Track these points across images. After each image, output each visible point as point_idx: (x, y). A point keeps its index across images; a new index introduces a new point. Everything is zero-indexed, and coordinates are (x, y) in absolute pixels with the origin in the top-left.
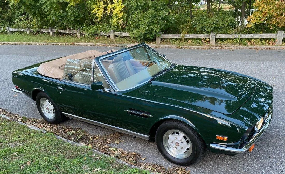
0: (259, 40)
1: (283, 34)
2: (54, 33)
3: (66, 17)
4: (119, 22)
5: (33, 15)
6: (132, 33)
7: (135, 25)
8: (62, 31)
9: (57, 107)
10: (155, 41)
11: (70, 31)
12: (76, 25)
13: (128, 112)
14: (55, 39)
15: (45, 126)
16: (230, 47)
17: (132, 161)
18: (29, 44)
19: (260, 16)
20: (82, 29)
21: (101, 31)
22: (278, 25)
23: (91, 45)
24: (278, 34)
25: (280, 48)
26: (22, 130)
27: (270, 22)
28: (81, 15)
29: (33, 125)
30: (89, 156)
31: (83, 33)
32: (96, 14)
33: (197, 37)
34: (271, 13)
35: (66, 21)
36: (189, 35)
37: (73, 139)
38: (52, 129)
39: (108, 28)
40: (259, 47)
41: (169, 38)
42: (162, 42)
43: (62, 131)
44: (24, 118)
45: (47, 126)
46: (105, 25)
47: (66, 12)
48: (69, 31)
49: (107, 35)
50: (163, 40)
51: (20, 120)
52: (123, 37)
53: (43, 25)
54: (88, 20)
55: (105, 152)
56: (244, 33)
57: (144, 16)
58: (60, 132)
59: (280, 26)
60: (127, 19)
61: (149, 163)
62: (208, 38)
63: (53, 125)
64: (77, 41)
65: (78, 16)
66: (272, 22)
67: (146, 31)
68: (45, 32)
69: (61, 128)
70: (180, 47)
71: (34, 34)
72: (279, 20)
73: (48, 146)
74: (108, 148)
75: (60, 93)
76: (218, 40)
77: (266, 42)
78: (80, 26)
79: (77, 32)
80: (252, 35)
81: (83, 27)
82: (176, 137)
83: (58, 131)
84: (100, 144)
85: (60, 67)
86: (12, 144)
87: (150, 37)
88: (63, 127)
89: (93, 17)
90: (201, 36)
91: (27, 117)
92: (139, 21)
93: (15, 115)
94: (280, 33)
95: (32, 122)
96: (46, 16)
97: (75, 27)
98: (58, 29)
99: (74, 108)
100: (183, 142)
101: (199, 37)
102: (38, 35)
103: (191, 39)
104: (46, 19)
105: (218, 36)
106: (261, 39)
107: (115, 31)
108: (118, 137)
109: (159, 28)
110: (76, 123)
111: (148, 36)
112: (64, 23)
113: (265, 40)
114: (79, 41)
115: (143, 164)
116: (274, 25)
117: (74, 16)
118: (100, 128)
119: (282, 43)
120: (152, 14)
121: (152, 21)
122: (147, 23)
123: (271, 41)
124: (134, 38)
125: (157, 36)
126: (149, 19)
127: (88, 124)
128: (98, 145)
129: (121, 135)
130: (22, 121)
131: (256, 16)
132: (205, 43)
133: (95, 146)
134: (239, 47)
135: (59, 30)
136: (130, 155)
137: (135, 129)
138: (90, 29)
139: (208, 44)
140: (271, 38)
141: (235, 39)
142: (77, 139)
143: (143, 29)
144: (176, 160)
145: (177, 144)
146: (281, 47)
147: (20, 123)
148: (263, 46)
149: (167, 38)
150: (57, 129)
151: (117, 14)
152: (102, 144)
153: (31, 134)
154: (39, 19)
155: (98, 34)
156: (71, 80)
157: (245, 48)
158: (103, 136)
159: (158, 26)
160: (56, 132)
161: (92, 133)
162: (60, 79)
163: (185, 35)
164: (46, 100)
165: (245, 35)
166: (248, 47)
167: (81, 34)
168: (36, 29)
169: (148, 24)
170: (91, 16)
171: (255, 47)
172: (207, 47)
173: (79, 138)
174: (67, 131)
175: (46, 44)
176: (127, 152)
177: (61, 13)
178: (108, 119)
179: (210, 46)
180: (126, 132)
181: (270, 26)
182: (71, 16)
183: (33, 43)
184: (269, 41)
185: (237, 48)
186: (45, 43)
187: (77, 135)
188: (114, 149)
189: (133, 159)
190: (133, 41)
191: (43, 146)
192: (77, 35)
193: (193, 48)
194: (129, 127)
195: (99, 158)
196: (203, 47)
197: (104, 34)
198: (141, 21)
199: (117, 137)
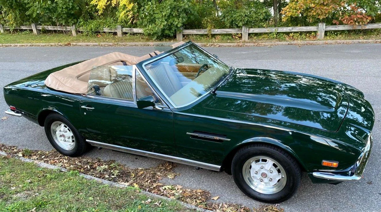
0: (298, 34)
1: (325, 26)
2: (40, 30)
3: (56, 9)
4: (128, 16)
5: (8, 7)
6: (146, 28)
7: (149, 19)
8: (50, 28)
9: (78, 134)
10: (176, 38)
11: (62, 27)
12: (70, 20)
13: (192, 136)
14: (42, 39)
15: (61, 161)
16: (267, 44)
17: (201, 203)
18: (6, 46)
19: (297, 8)
20: (79, 25)
21: (104, 26)
22: (318, 16)
23: (94, 46)
24: (319, 26)
25: (323, 43)
26: (31, 170)
27: (309, 13)
28: (76, 7)
29: (43, 161)
30: (143, 202)
31: (80, 30)
32: (96, 6)
33: (227, 32)
34: (308, 4)
35: (56, 15)
36: (216, 30)
37: (107, 176)
38: (72, 165)
39: (113, 23)
40: (300, 42)
41: (193, 35)
42: (184, 39)
43: (88, 166)
44: (26, 151)
45: (65, 161)
46: (108, 19)
47: (55, 3)
48: (60, 28)
49: (112, 31)
50: (185, 37)
51: (20, 155)
52: (134, 34)
53: (23, 21)
54: (85, 13)
55: (159, 192)
56: (280, 27)
57: (160, 7)
58: (86, 168)
59: (321, 18)
60: (138, 12)
61: (225, 204)
62: (239, 33)
63: (73, 159)
64: (73, 41)
65: (72, 9)
66: (311, 13)
67: (164, 26)
68: (27, 30)
69: (85, 162)
70: (207, 44)
71: (10, 32)
72: (319, 11)
73: (79, 193)
74: (160, 186)
75: (85, 113)
76: (251, 35)
77: (306, 36)
78: (75, 20)
79: (72, 29)
80: (290, 28)
81: (79, 22)
82: (262, 165)
83: (82, 167)
84: (149, 181)
85: (78, 77)
86: (22, 194)
87: (170, 34)
88: (87, 160)
89: (91, 9)
90: (231, 30)
91: (30, 149)
92: (154, 13)
93: (11, 147)
94: (322, 26)
95: (40, 157)
96: (27, 9)
97: (69, 23)
98: (45, 25)
99: (100, 133)
100: (272, 171)
101: (229, 32)
102: (16, 34)
103: (219, 35)
104: (27, 13)
105: (252, 31)
106: (301, 33)
107: (123, 27)
108: (171, 169)
109: (181, 22)
110: (104, 152)
111: (167, 32)
112: (54, 18)
113: (305, 34)
114: (76, 40)
115: (218, 206)
116: (313, 17)
117: (66, 8)
118: (141, 158)
119: (324, 38)
120: (171, 5)
121: (170, 14)
122: (165, 15)
123: (311, 35)
124: (149, 35)
125: (178, 32)
126: (168, 11)
127: (122, 153)
128: (146, 183)
129: (174, 166)
130: (23, 156)
131: (291, 7)
132: (237, 39)
133: (143, 185)
134: (277, 43)
135: (46, 27)
136: (195, 194)
137: (194, 157)
138: (90, 24)
139: (240, 41)
140: (312, 32)
141: (271, 33)
142: (113, 177)
143: (160, 25)
144: (262, 197)
145: (264, 175)
146: (324, 41)
147: (23, 159)
148: (304, 41)
149: (190, 34)
150: (80, 164)
151: (125, 5)
152: (151, 181)
153: (47, 176)
154: (17, 12)
155: (101, 31)
156: (98, 94)
157: (284, 44)
158: (149, 169)
159: (178, 20)
160: (80, 169)
161: (132, 165)
162: (83, 94)
163: (212, 30)
164: (60, 125)
165: (282, 29)
166: (287, 43)
167: (78, 32)
168: (13, 26)
169: (166, 18)
170: (89, 8)
171: (295, 42)
172: (240, 44)
173: (115, 174)
174: (95, 166)
175: (31, 46)
176: (189, 190)
177: (48, 4)
178: (152, 145)
179: (243, 43)
180: (182, 161)
181: (310, 17)
182: (63, 8)
183: (11, 44)
184: (310, 35)
185: (275, 44)
186: (29, 44)
187: (112, 171)
188: (170, 187)
189: (201, 199)
190: (147, 39)
191: (71, 193)
192: (72, 32)
193: (223, 45)
194: (185, 155)
195: (158, 205)
196: (236, 44)
197: (109, 31)
198: (156, 13)
199: (169, 169)
